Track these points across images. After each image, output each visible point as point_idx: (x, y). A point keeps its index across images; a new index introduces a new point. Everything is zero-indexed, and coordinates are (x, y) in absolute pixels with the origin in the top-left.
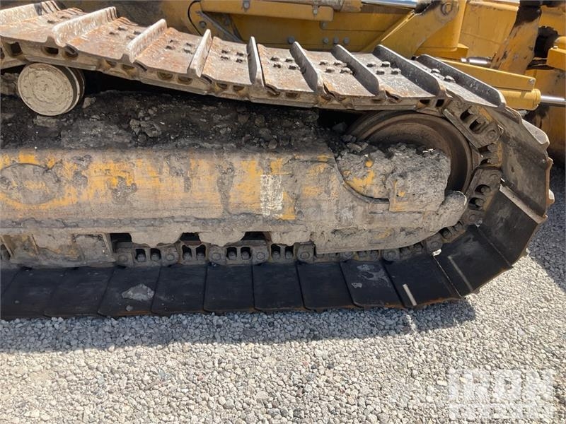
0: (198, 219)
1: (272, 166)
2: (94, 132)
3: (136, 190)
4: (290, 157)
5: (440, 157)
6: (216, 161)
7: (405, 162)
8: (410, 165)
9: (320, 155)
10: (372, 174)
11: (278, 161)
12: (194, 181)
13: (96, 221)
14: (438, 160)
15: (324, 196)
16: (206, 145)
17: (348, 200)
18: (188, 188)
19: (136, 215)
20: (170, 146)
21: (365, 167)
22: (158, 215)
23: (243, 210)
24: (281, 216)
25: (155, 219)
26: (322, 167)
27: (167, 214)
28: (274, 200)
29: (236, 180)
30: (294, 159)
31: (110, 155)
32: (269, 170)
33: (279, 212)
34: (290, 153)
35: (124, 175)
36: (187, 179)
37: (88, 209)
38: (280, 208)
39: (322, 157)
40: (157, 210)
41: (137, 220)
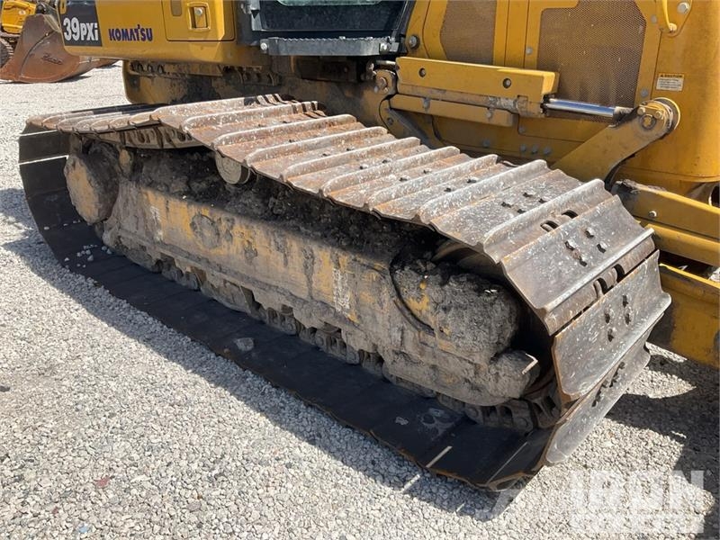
0: (292, 295)
1: (340, 263)
2: (247, 202)
3: (256, 255)
4: (353, 257)
5: (497, 302)
6: (302, 245)
7: (456, 294)
8: (460, 300)
9: (378, 262)
10: (426, 299)
11: (345, 259)
12: (289, 258)
13: (236, 273)
14: (492, 304)
15: (378, 307)
16: (303, 229)
17: (398, 319)
18: (286, 263)
19: (258, 277)
20: (282, 223)
21: (419, 289)
22: (269, 281)
23: (322, 299)
24: (349, 315)
25: (267, 284)
26: (375, 275)
27: (274, 283)
28: (343, 297)
29: (316, 266)
30: (355, 260)
31: (245, 221)
32: (338, 265)
33: (348, 311)
34: (354, 253)
35: (251, 240)
36: (285, 256)
37: (232, 262)
38: (348, 307)
39: (378, 265)
40: (269, 277)
41: (257, 281)
